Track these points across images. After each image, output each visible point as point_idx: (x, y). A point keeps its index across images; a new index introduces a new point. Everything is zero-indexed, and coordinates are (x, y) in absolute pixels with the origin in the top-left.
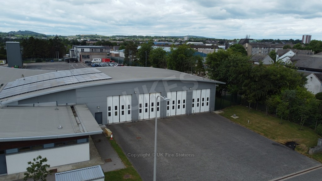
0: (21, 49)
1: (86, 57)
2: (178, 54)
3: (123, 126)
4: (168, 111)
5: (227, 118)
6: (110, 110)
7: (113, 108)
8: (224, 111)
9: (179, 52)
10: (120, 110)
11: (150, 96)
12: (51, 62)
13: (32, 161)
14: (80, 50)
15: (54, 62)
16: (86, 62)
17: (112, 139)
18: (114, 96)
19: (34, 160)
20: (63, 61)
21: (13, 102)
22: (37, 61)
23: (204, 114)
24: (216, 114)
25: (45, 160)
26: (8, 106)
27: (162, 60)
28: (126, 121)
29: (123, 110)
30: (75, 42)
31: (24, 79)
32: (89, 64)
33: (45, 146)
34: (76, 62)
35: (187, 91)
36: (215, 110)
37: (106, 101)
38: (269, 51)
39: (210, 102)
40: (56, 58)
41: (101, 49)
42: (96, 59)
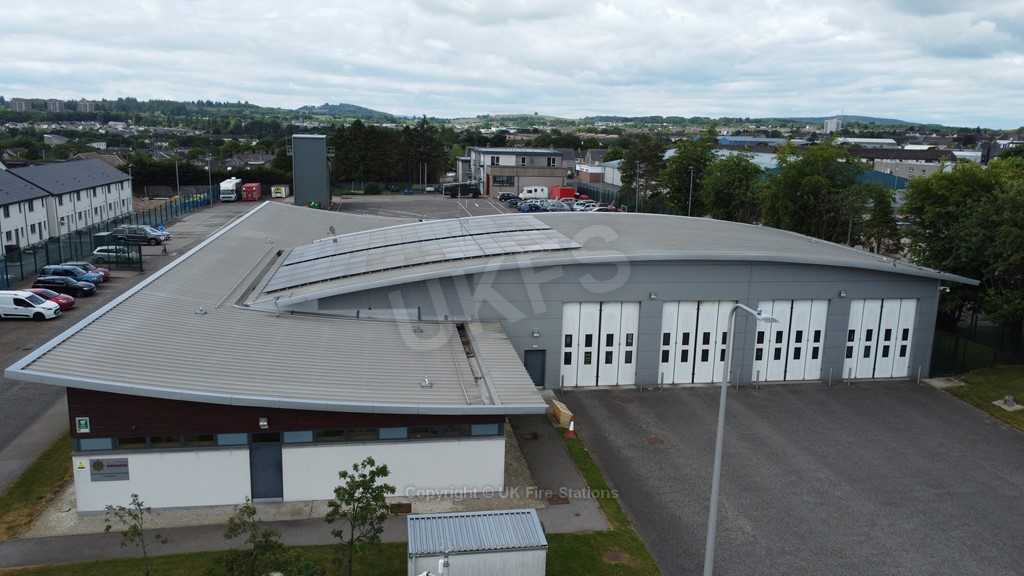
0: (329, 155)
1: (503, 182)
2: (802, 174)
3: (608, 397)
4: (757, 365)
5: (978, 406)
6: (569, 344)
7: (579, 341)
8: (966, 382)
9: (807, 170)
10: (599, 349)
11: (698, 309)
12: (406, 194)
13: (351, 471)
14: (487, 160)
15: (412, 194)
16: (504, 198)
17: (573, 437)
18: (586, 302)
19: (356, 467)
20: (437, 191)
21: (306, 303)
22: (370, 192)
23: (890, 386)
24: (933, 389)
25: (383, 471)
26: (292, 312)
27: (745, 194)
28: (617, 385)
29: (609, 349)
30: (474, 139)
31: (335, 241)
32: (513, 203)
33: (384, 432)
34: (474, 197)
35: (829, 300)
36: (932, 375)
37: (560, 318)
39: (912, 345)
40: (418, 183)
41: (549, 159)
42: (532, 189)
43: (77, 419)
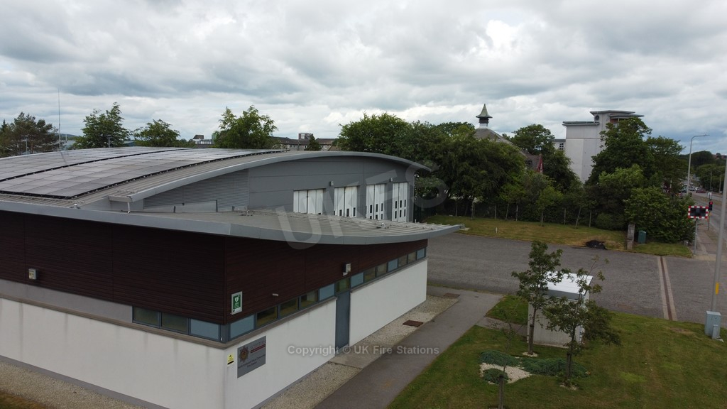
11: (344, 193)
18: (302, 190)
35: (385, 184)
37: (292, 202)
39: (407, 209)
43: (233, 295)
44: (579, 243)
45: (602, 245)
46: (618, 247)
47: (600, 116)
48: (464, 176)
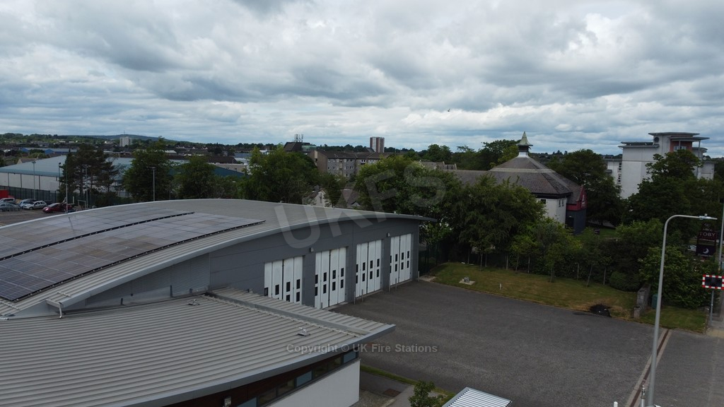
5: (456, 286)
7: (272, 291)
10: (283, 294)
11: (330, 256)
18: (276, 261)
24: (426, 282)
29: (288, 293)
35: (382, 239)
37: (263, 275)
38: (355, 165)
39: (411, 260)
44: (583, 307)
45: (607, 311)
46: (623, 315)
47: (660, 138)
48: (471, 225)
